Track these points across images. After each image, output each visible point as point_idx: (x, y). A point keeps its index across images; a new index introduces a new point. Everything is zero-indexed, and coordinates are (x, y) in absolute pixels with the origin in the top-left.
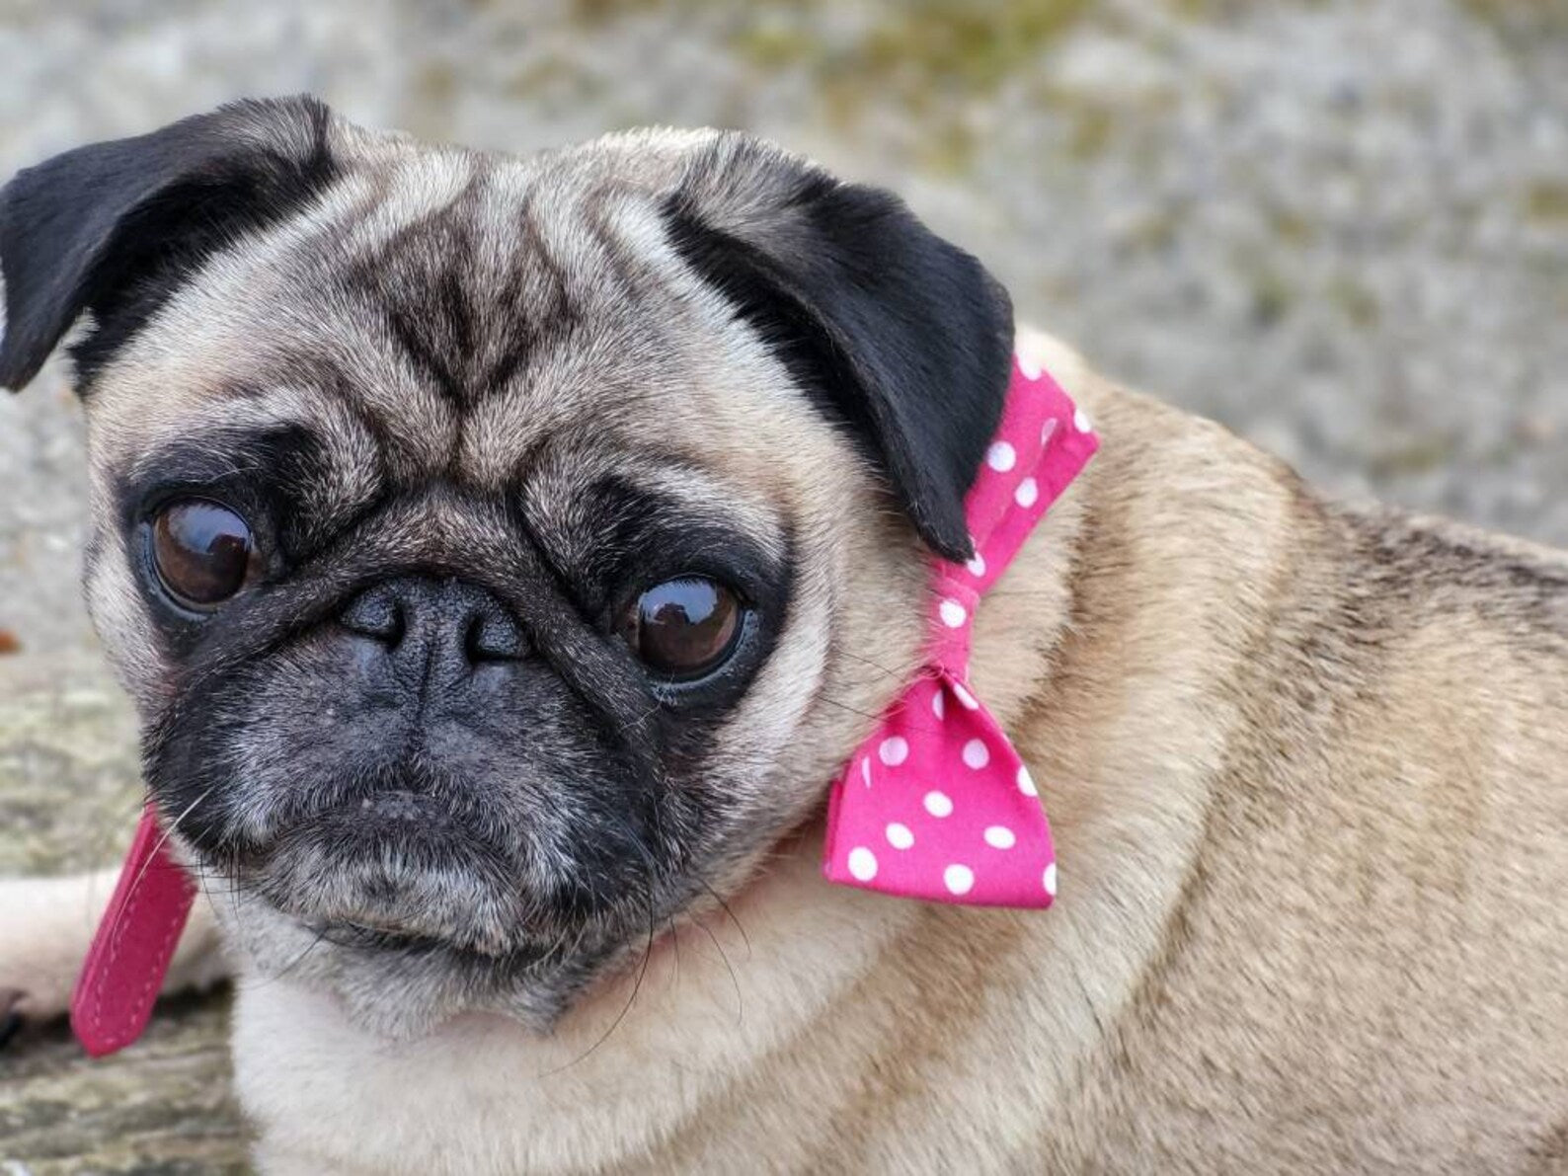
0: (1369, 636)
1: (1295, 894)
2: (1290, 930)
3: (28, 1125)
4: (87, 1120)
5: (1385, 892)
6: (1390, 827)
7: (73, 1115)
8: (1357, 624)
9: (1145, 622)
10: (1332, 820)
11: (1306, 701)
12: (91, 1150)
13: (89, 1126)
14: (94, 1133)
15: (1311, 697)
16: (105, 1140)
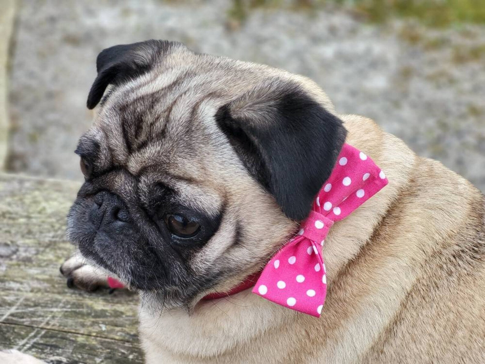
0: (478, 256)
1: (430, 329)
2: (426, 340)
3: (111, 316)
4: (127, 318)
5: (460, 334)
6: (466, 315)
7: (124, 316)
8: (476, 252)
9: (398, 241)
10: (446, 310)
11: (450, 274)
12: (125, 327)
13: (126, 320)
14: (128, 322)
15: (452, 272)
16: (129, 325)
